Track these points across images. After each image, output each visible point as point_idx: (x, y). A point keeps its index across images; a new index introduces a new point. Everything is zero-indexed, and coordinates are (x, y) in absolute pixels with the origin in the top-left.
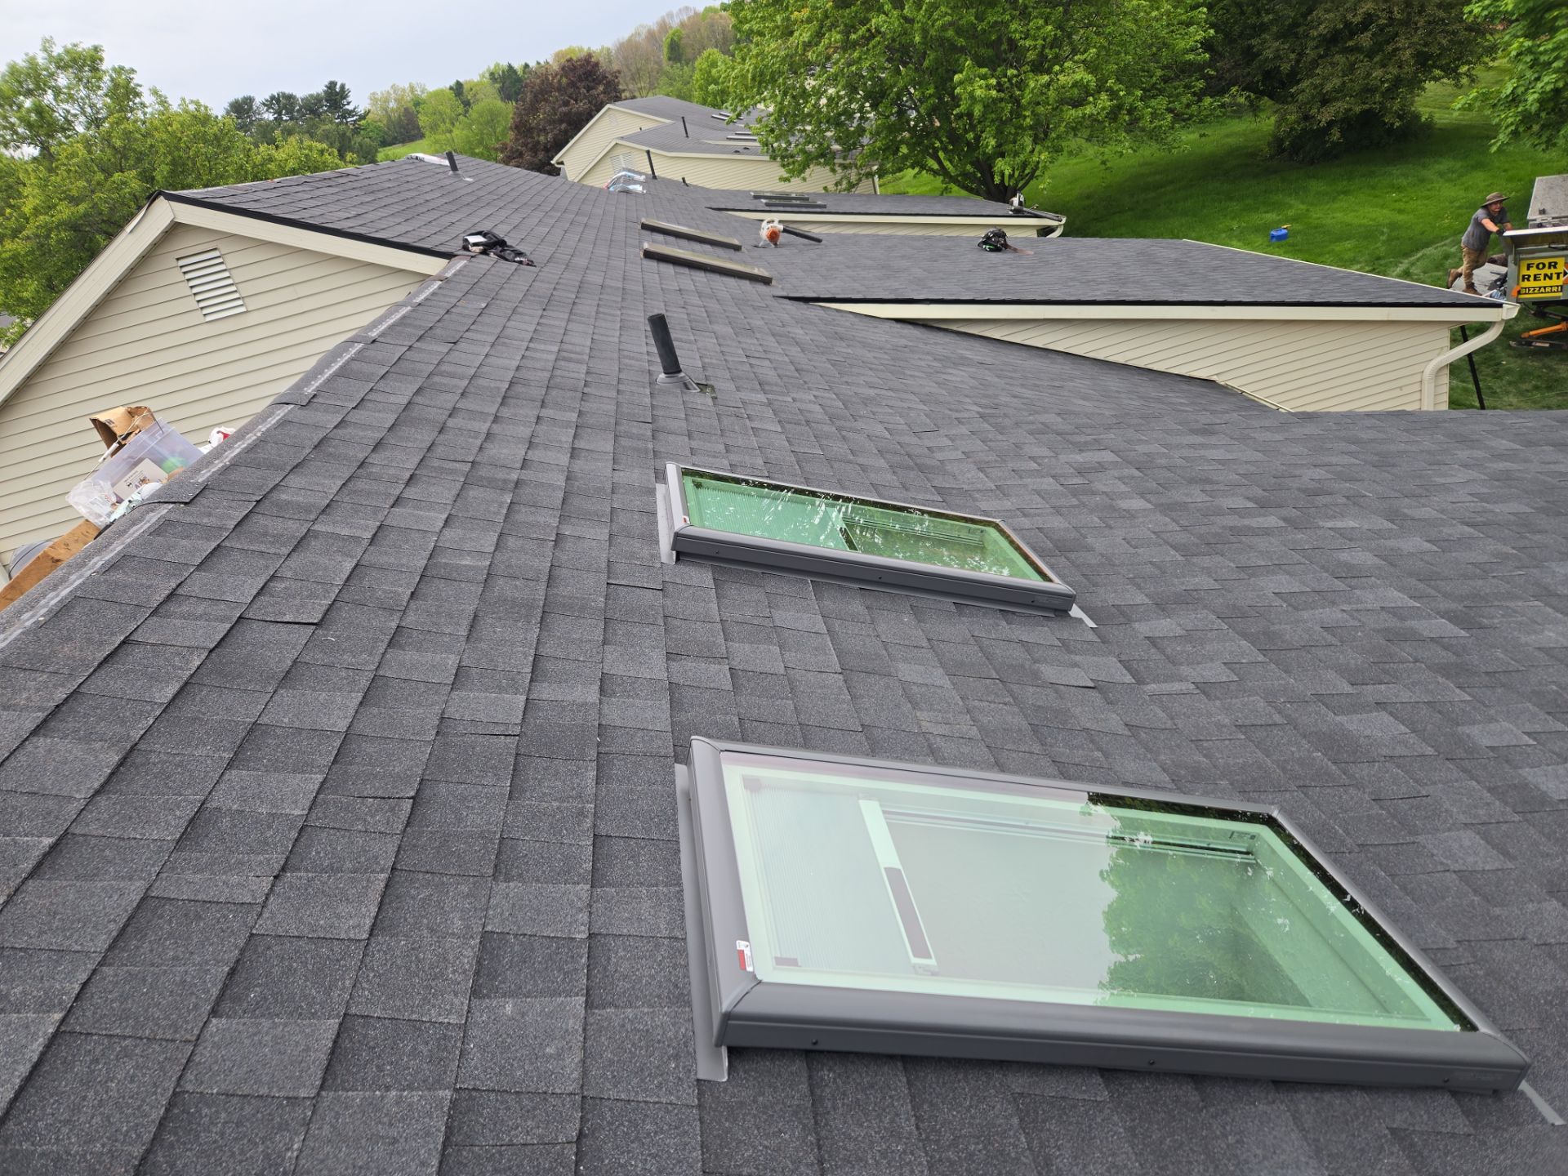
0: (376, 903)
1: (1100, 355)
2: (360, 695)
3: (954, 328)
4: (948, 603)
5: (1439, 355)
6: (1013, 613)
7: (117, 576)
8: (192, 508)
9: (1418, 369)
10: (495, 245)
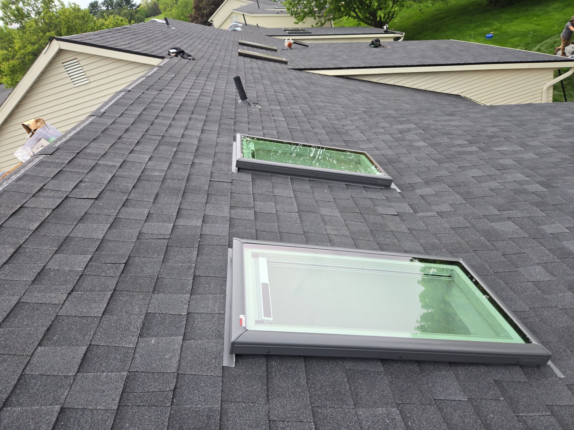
0: (106, 303)
1: (415, 87)
2: (109, 225)
3: (358, 78)
4: (343, 184)
5: (549, 81)
6: (369, 187)
7: (21, 182)
8: (52, 156)
9: (541, 87)
10: (180, 53)
